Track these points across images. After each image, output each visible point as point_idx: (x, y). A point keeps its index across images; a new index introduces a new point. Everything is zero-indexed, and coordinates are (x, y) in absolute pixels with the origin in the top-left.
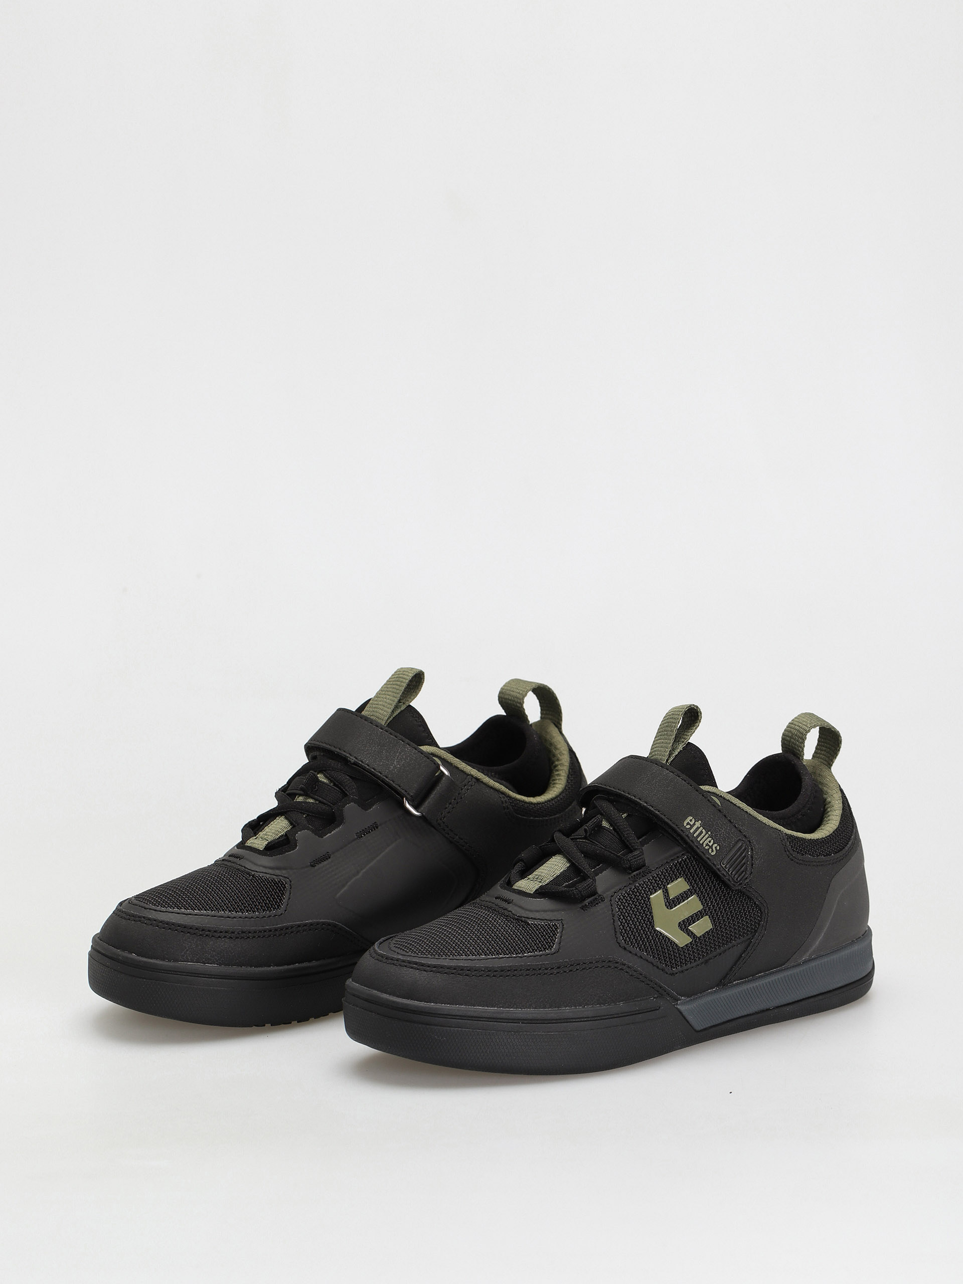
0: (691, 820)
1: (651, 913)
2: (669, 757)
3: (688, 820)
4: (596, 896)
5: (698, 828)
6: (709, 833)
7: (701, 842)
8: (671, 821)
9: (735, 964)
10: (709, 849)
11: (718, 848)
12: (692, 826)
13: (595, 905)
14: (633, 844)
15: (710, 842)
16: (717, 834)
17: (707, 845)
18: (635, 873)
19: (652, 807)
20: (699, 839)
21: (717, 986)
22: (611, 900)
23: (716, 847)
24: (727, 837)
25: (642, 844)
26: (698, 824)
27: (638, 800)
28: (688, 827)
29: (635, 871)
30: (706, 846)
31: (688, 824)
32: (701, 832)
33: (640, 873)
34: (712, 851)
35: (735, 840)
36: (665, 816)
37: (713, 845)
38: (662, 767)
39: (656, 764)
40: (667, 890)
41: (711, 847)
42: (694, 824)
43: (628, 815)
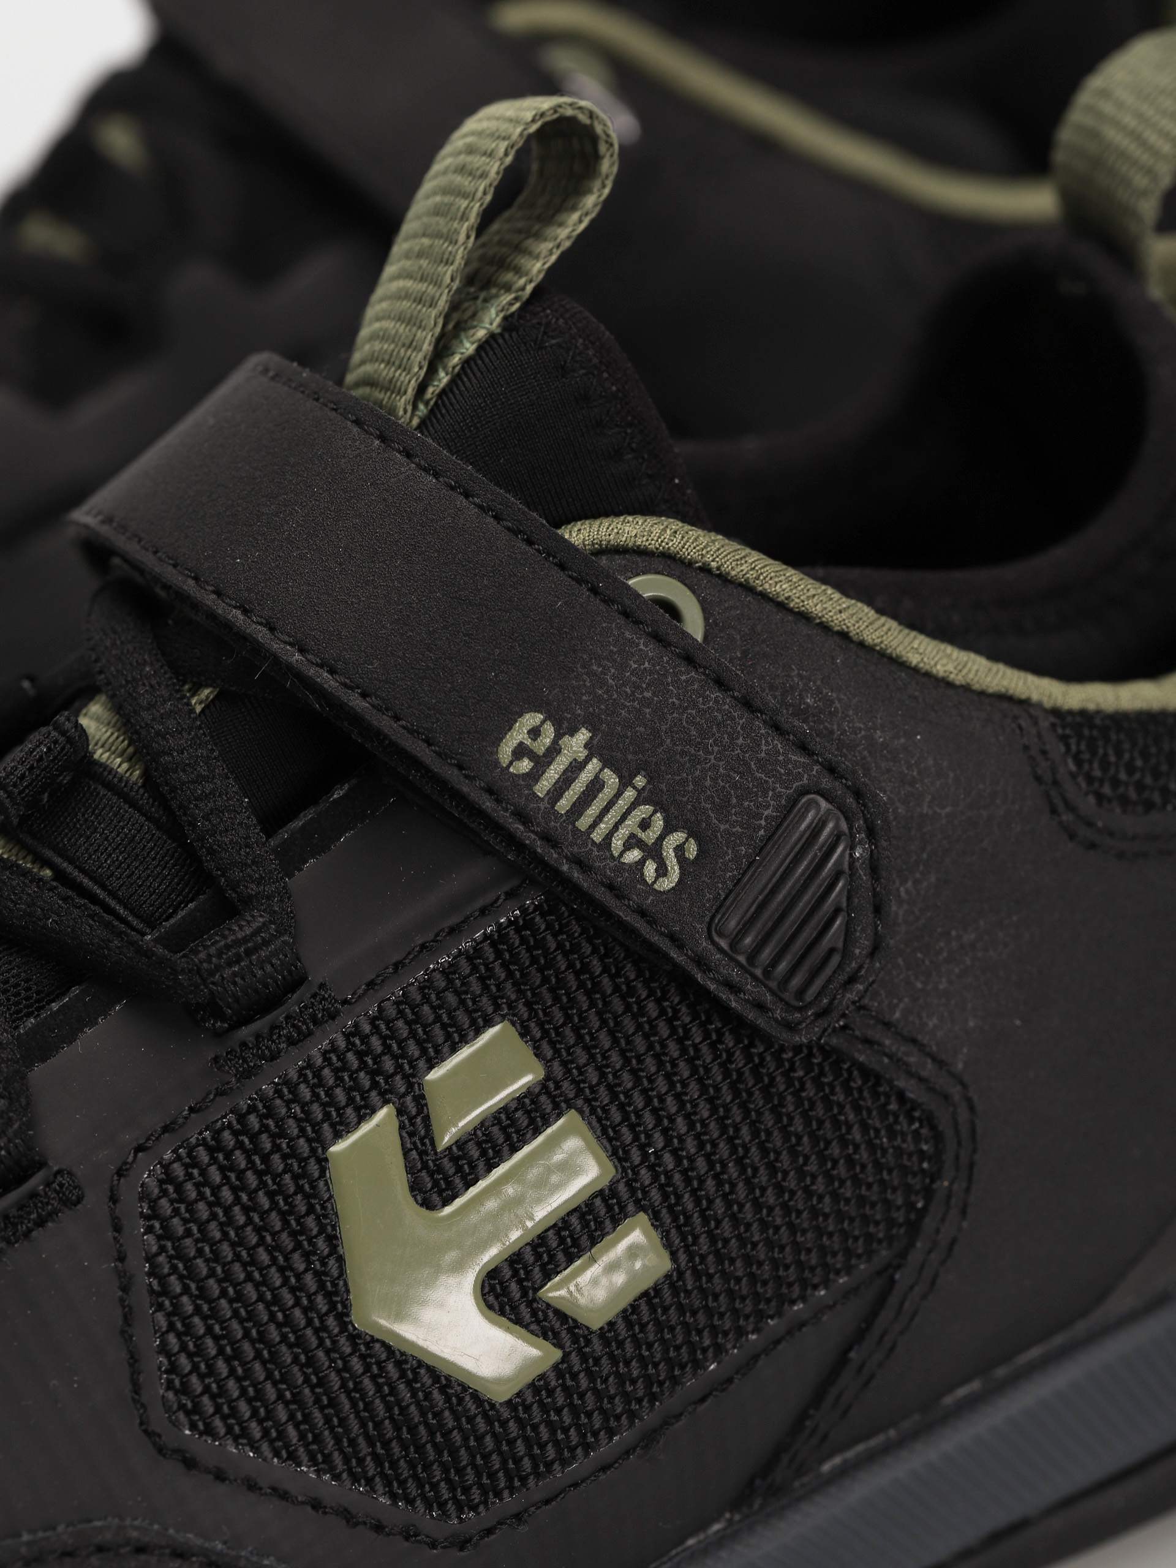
0: (535, 733)
1: (333, 1240)
2: (432, 371)
3: (518, 734)
4: (35, 1182)
5: (576, 767)
6: (640, 781)
7: (597, 836)
8: (429, 743)
9: (818, 1396)
10: (641, 863)
11: (692, 850)
12: (542, 762)
13: (27, 1234)
14: (236, 874)
15: (645, 825)
16: (683, 782)
17: (632, 842)
18: (245, 1033)
19: (332, 672)
20: (583, 823)
21: (736, 1504)
22: (114, 1199)
23: (680, 849)
24: (735, 786)
25: (290, 860)
26: (577, 743)
27: (262, 634)
28: (525, 765)
29: (247, 1021)
30: (628, 846)
31: (521, 751)
32: (595, 786)
33: (274, 1027)
34: (662, 871)
35: (779, 796)
36: (397, 718)
37: (661, 838)
38: (382, 438)
39: (357, 422)
40: (420, 1100)
41: (654, 851)
42: (554, 750)
43: (216, 697)
